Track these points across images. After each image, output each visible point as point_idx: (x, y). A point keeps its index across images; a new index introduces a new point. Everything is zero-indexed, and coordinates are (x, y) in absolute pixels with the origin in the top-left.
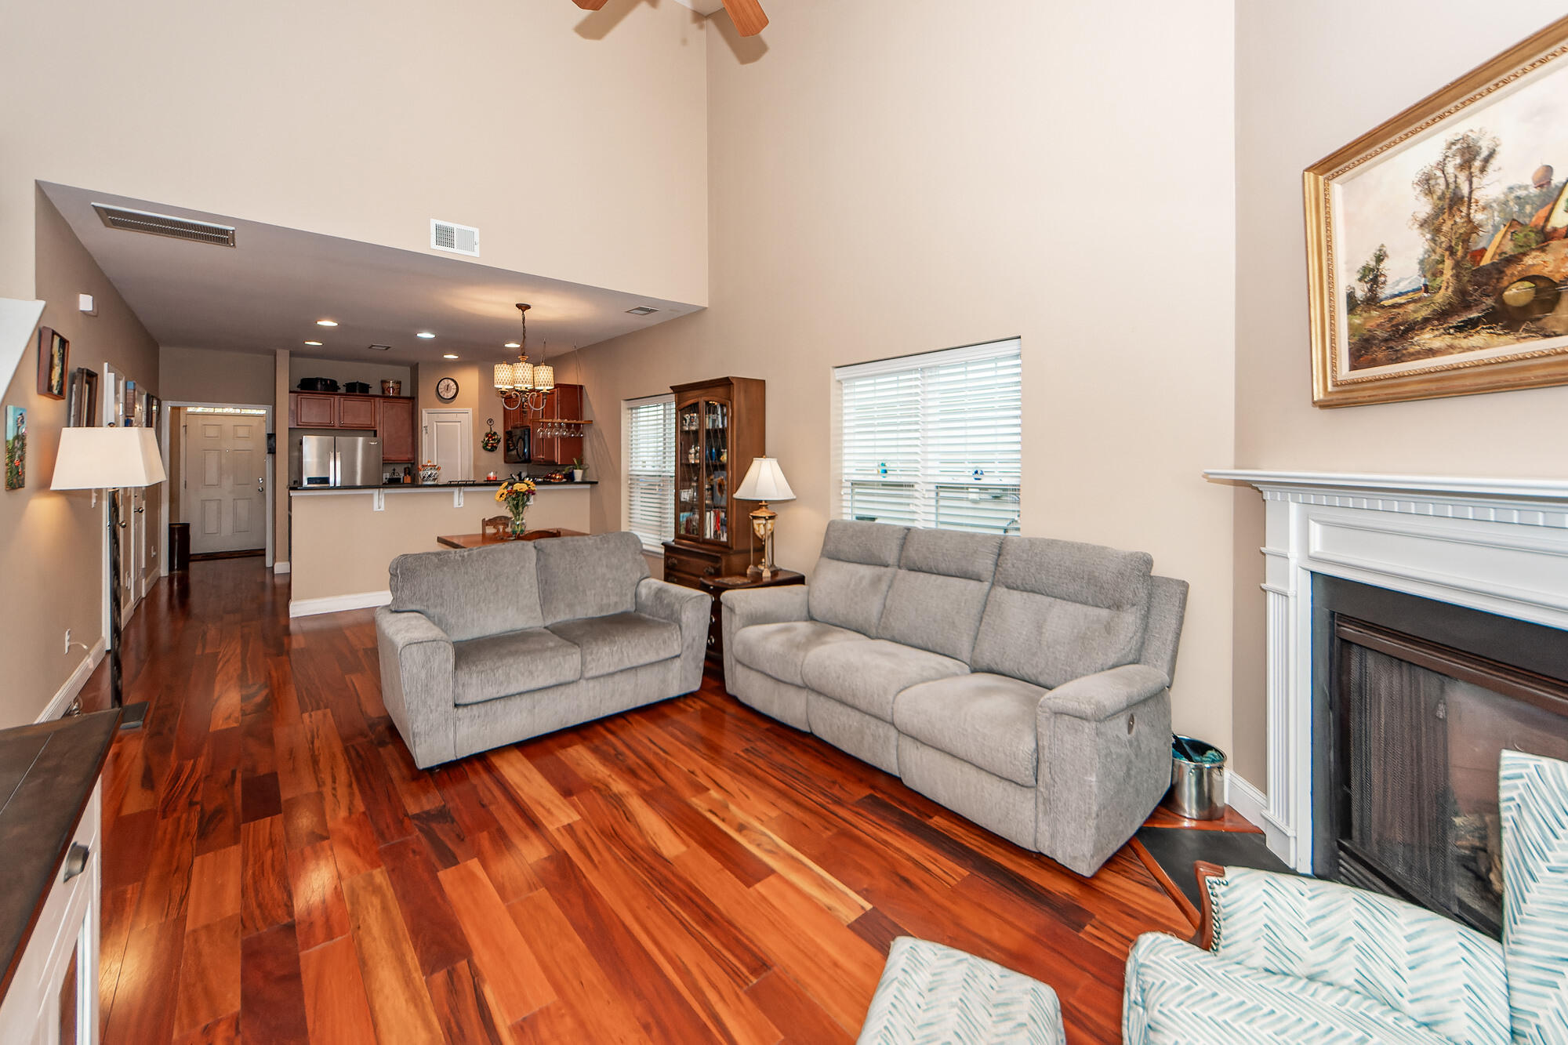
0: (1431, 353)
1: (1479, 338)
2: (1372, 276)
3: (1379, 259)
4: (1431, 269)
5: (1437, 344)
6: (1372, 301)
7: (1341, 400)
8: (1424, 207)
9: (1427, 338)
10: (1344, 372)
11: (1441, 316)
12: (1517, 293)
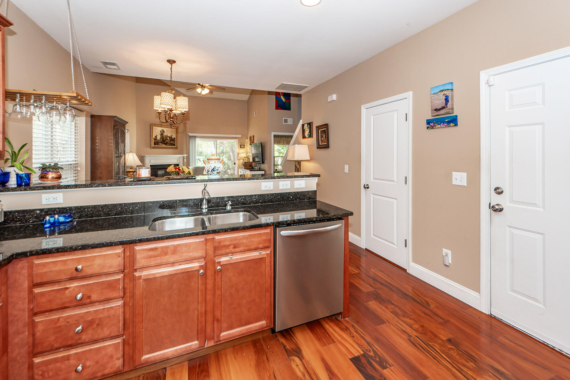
0: (160, 145)
1: (164, 145)
2: (156, 137)
3: (157, 136)
4: (161, 138)
5: (161, 144)
6: (156, 139)
7: (154, 148)
8: (160, 134)
9: (160, 144)
10: (153, 145)
11: (161, 142)
12: (166, 142)
